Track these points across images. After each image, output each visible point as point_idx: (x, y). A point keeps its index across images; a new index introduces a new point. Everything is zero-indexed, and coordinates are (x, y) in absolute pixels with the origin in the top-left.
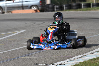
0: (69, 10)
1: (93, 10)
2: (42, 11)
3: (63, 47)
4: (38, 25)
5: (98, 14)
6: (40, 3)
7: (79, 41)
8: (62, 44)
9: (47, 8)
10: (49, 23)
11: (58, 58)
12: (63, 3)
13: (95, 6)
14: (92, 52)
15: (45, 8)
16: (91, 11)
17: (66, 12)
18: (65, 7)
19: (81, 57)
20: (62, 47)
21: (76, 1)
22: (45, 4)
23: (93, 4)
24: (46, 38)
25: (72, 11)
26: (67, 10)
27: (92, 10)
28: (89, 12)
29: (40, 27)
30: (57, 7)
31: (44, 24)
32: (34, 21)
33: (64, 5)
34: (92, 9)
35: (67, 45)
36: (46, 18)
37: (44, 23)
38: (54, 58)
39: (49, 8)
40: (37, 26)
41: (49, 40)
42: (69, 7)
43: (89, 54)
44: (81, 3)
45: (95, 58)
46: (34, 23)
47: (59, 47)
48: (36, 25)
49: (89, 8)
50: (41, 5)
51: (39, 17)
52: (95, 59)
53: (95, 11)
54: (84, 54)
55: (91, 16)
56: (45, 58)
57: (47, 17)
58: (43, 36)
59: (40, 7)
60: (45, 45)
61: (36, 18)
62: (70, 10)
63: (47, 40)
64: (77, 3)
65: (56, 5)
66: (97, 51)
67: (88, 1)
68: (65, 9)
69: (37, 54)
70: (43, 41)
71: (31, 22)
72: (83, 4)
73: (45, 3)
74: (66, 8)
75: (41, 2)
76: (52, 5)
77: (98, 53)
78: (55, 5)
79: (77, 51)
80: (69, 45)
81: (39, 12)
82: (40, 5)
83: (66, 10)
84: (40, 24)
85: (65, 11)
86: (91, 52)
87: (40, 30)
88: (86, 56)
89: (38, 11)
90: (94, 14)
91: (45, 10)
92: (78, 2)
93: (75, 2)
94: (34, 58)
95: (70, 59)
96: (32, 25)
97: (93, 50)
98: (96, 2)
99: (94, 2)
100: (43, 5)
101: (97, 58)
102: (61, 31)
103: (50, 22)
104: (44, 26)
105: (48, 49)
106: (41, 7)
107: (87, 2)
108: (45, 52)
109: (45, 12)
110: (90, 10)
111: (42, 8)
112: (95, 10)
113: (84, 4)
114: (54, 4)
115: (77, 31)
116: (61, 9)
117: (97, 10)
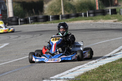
3: (68, 59)
5: (73, 26)
7: (85, 53)
8: (67, 56)
13: (64, 18)
15: (7, 21)
18: (30, 20)
20: (66, 59)
24: (49, 50)
30: (22, 20)
33: (29, 18)
35: (72, 57)
39: (12, 21)
41: (53, 52)
42: (35, 20)
47: (64, 59)
58: (46, 48)
60: (48, 58)
62: (39, 23)
63: (51, 52)
65: (20, 18)
70: (46, 53)
74: (32, 21)
76: (15, 18)
80: (74, 57)
99: (63, 14)
102: (66, 43)
105: (52, 62)
114: (17, 17)
115: (82, 42)
116: (26, 22)
117: (70, 22)
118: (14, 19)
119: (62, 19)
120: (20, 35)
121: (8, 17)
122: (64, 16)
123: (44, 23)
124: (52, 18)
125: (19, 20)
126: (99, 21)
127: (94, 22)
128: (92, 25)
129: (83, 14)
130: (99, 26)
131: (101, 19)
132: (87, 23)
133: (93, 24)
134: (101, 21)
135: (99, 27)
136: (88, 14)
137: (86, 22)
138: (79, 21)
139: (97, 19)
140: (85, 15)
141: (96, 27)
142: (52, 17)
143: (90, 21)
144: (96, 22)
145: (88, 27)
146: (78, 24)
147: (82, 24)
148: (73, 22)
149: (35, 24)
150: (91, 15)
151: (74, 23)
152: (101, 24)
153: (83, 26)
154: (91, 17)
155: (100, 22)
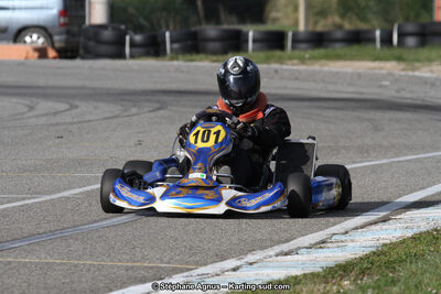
0: (189, 57)
1: (295, 61)
2: (67, 53)
4: (47, 114)
5: (314, 81)
6: (62, 20)
9: (92, 44)
10: (96, 108)
11: (132, 268)
12: (162, 22)
13: (303, 46)
14: (285, 247)
15: (82, 40)
16: (285, 67)
17: (175, 63)
18: (172, 42)
19: (234, 270)
21: (223, 17)
22: (84, 22)
23: (295, 35)
25: (200, 60)
26: (180, 56)
27: (289, 62)
28: (276, 71)
29: (57, 124)
30: (138, 38)
31: (74, 112)
32: (31, 95)
33: (167, 34)
34: (290, 58)
36: (83, 88)
37: (77, 107)
38: (112, 267)
39: (99, 41)
40: (43, 120)
42: (190, 43)
43: (271, 257)
44: (243, 28)
45: (296, 277)
46: (31, 108)
48: (37, 116)
49: (278, 53)
50: (63, 29)
51: (52, 82)
52: (296, 281)
53: (302, 67)
54: (250, 258)
55: (285, 88)
56: (76, 266)
57: (87, 83)
59: (60, 34)
61: (42, 82)
62: (194, 57)
64: (226, 27)
65: (130, 32)
66: (307, 244)
67: (275, 20)
68: (172, 50)
69: (37, 248)
71: (14, 100)
72: (251, 34)
73: (84, 17)
74: (176, 46)
75: (64, 12)
76: (114, 29)
77: (309, 253)
78: (127, 29)
79: (217, 242)
81: (55, 58)
82: (62, 25)
83: (175, 55)
84: (55, 114)
85: (172, 59)
86: (278, 249)
87: (57, 141)
88: (255, 265)
89: (52, 53)
90: (297, 79)
91: (81, 51)
92: (229, 23)
93: (218, 22)
94: (25, 264)
95: (185, 274)
96: (24, 113)
97: (287, 241)
98: (311, 28)
99: (302, 27)
100: (75, 29)
101: (305, 275)
103: (101, 105)
104: (75, 120)
106: (63, 37)
107: (270, 27)
108: (77, 240)
109: (83, 58)
110: (281, 61)
111: (67, 42)
112: (303, 60)
113: (255, 32)
114: (123, 27)
116: (154, 48)
117: (312, 64)
118: (107, 34)
119: (293, 47)
120: (78, 103)
121: (87, 22)
122: (301, 37)
123: (214, 58)
124: (254, 41)
125: (128, 38)
126: (427, 69)
127: (403, 73)
128: (387, 83)
129: (378, 33)
130: (411, 92)
131: (434, 60)
132: (377, 71)
133: (396, 80)
134: (432, 71)
135: (408, 95)
136: (399, 35)
137: (374, 68)
138: (348, 63)
139: (418, 61)
140: (387, 40)
141: (398, 91)
142: (258, 36)
143: (391, 67)
144: (410, 73)
145: (365, 90)
146: (337, 73)
147: (352, 74)
148: (321, 66)
149: (177, 59)
150: (411, 41)
151: (326, 69)
152: (425, 81)
153: (350, 84)
154: (410, 48)
155: (428, 75)
